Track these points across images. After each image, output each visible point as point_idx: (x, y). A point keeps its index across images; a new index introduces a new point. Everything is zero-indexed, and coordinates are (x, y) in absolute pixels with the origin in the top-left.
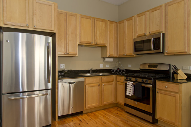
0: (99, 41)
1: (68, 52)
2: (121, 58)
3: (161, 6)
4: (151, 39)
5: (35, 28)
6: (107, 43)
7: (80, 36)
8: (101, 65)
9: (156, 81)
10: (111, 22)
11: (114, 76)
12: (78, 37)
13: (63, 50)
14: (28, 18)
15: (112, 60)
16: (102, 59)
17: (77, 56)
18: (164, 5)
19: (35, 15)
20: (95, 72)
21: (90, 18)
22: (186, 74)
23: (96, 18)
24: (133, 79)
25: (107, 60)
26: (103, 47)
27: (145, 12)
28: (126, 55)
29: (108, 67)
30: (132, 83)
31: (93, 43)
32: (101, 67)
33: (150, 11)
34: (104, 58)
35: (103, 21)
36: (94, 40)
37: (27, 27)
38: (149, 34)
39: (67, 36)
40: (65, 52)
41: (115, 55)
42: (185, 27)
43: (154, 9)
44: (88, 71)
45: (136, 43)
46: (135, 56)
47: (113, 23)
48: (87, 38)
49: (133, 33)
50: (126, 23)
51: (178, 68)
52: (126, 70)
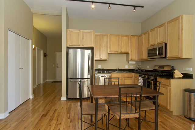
0: (123, 50)
1: (102, 58)
2: (142, 61)
3: (164, 24)
4: (157, 48)
5: (83, 46)
6: (129, 51)
7: (110, 48)
8: (126, 66)
9: (157, 77)
10: (133, 36)
11: (133, 74)
12: (108, 48)
13: (99, 57)
14: (79, 41)
15: (134, 63)
16: (127, 62)
17: (108, 60)
18: (166, 23)
19: (83, 39)
20: (121, 71)
21: (117, 36)
22: (182, 74)
23: (121, 35)
24: (143, 76)
25: (130, 62)
26: (127, 54)
27: (155, 28)
28: (143, 59)
29: (132, 67)
30: (142, 78)
31: (119, 51)
32: (126, 67)
33: (158, 27)
34: (128, 61)
35: (126, 36)
36: (119, 49)
37: (79, 45)
38: (157, 44)
39: (102, 48)
40: (100, 58)
41: (136, 59)
42: (179, 39)
43: (160, 25)
44: (116, 70)
45: (149, 50)
46: (149, 60)
47: (135, 37)
48: (114, 49)
49: (147, 43)
50: (144, 36)
51: (175, 69)
52: (145, 70)
